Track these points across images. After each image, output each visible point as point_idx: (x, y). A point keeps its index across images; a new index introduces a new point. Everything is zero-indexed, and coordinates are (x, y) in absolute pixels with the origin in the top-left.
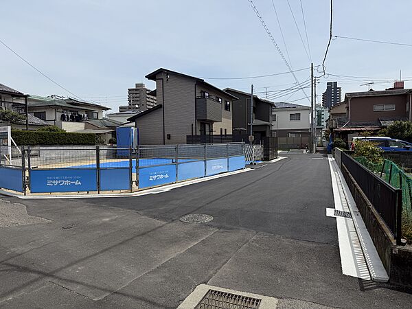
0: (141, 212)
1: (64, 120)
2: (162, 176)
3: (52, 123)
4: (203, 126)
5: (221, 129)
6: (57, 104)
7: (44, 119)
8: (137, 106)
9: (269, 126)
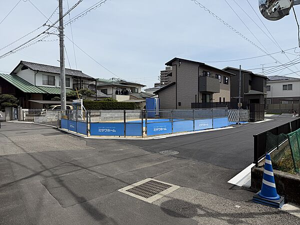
0: (141, 148)
1: (118, 94)
2: (162, 129)
3: (111, 96)
4: (204, 96)
5: (220, 98)
6: (114, 84)
7: (106, 94)
8: (163, 83)
9: (263, 95)
